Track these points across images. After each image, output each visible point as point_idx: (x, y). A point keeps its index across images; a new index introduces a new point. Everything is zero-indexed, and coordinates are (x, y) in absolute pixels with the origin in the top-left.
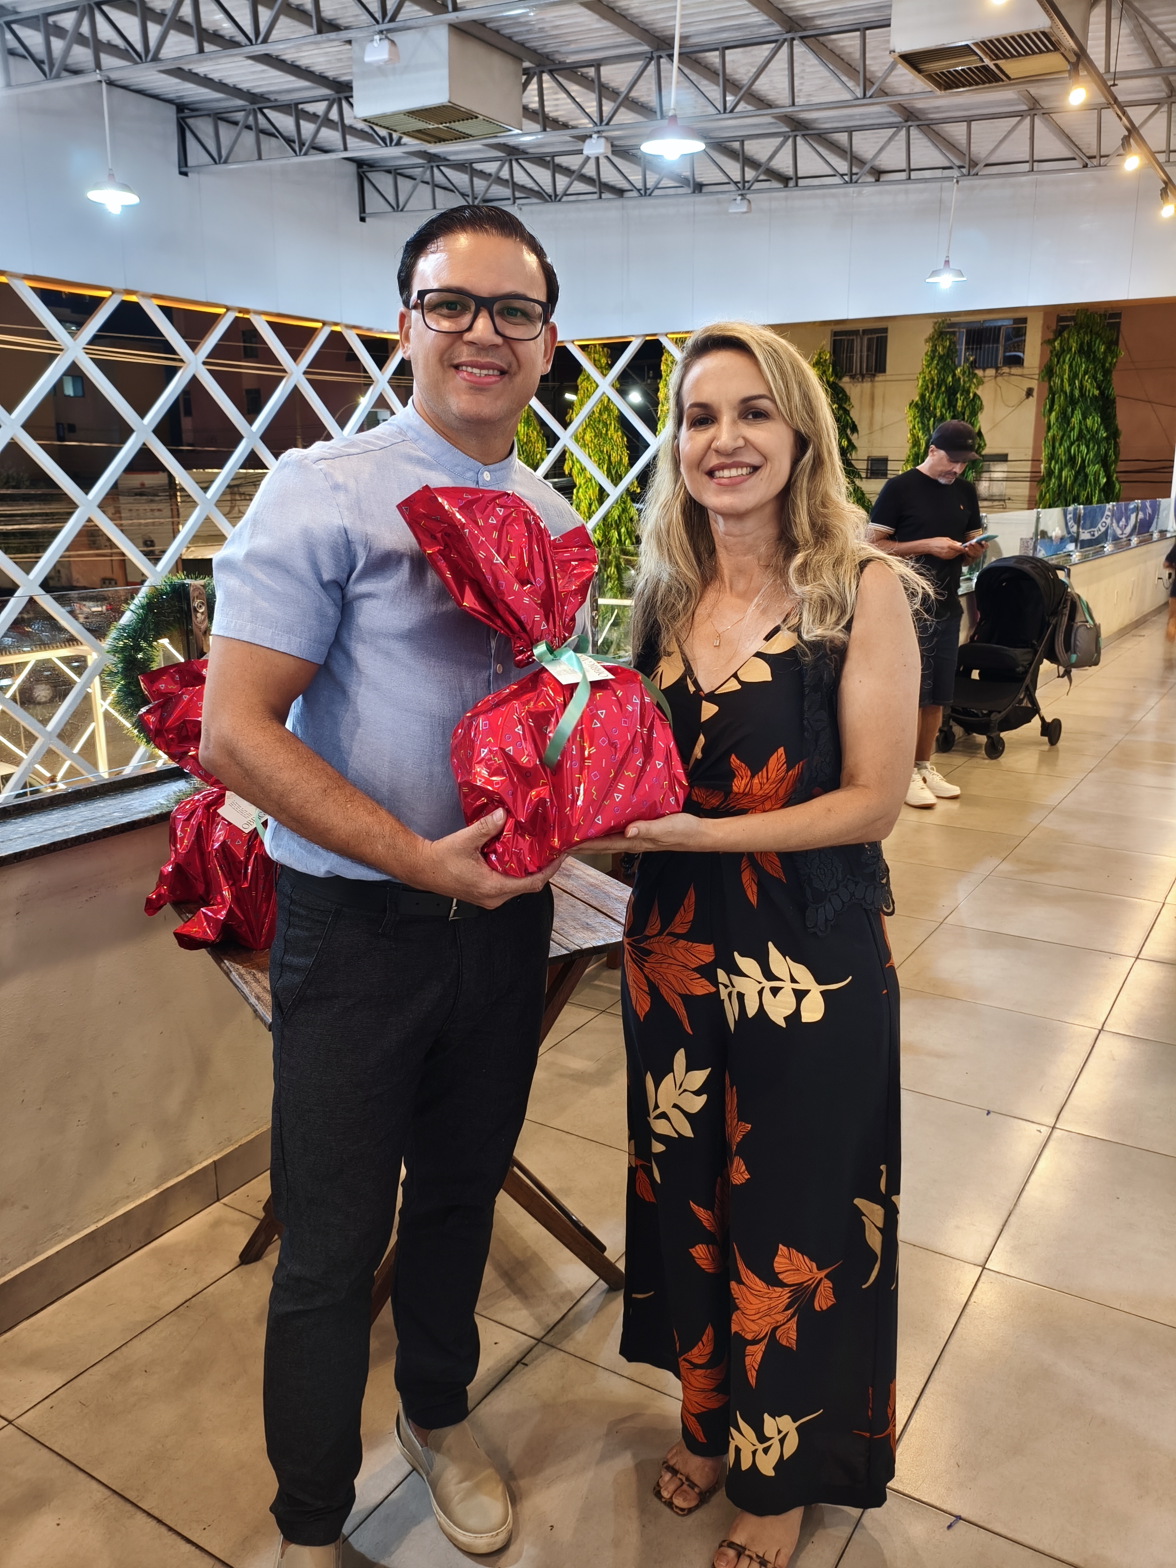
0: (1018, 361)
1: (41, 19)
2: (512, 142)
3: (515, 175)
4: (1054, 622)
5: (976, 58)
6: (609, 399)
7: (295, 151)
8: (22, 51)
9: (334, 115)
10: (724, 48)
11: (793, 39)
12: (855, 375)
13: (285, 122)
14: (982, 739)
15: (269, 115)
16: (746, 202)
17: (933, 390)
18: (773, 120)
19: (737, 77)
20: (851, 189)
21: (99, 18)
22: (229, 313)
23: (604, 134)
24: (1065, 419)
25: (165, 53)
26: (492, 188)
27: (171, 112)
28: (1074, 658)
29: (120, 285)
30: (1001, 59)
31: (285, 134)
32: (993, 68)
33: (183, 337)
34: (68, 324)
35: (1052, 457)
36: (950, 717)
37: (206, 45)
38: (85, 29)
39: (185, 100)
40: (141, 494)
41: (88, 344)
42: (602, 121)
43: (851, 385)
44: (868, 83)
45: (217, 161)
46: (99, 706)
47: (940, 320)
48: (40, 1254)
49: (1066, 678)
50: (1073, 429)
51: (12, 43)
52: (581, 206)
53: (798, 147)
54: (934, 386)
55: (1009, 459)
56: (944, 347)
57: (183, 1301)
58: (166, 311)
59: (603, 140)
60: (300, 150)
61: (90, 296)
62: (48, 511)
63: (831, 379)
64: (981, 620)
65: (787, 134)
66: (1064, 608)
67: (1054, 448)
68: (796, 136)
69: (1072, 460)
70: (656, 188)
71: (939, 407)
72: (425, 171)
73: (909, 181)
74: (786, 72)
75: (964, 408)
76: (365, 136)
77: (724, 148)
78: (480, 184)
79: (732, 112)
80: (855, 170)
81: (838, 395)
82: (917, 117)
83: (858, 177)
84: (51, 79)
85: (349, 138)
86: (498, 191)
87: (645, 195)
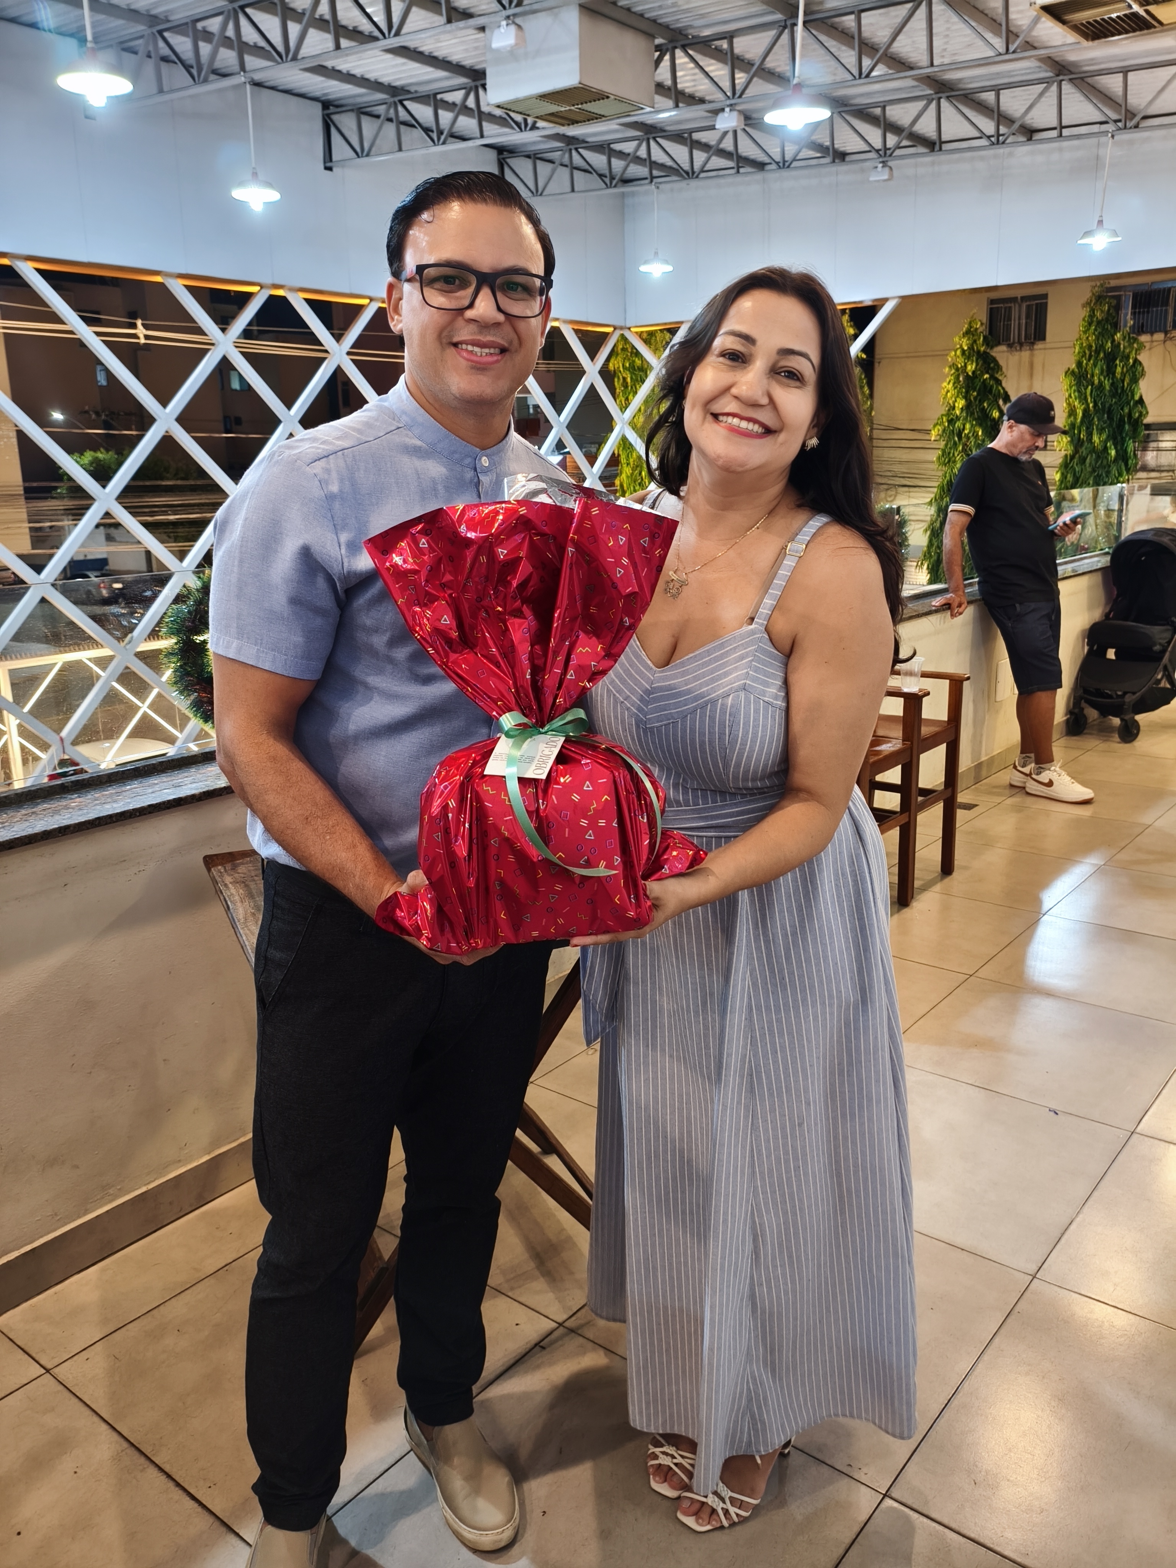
1: (190, 25)
2: (649, 119)
3: (653, 154)
5: (1125, 4)
7: (433, 140)
8: (174, 58)
9: (471, 102)
10: (859, 11)
12: (1013, 343)
13: (423, 113)
14: (1116, 721)
15: (409, 107)
16: (887, 169)
17: (1090, 356)
18: (915, 83)
19: (875, 40)
20: (1001, 151)
21: (243, 21)
22: (372, 304)
23: (738, 108)
25: (304, 52)
26: (630, 168)
27: (317, 109)
29: (269, 280)
30: (1152, 4)
31: (424, 124)
32: (1144, 14)
33: (328, 328)
36: (1081, 698)
37: (343, 40)
38: (230, 32)
39: (330, 97)
41: (238, 338)
42: (736, 93)
43: (1009, 354)
44: (1011, 37)
45: (360, 154)
47: (1098, 284)
51: (165, 51)
52: (721, 181)
53: (942, 109)
54: (1091, 353)
56: (1102, 311)
58: (312, 303)
59: (735, 114)
60: (439, 139)
61: (235, 292)
63: (982, 349)
64: (1118, 596)
65: (930, 97)
68: (940, 98)
70: (794, 160)
71: (1097, 375)
72: (564, 154)
73: (1061, 139)
74: (925, 33)
75: (1123, 374)
76: (501, 121)
77: (864, 114)
78: (618, 164)
79: (868, 76)
80: (1003, 130)
81: (989, 364)
82: (1070, 71)
83: (1006, 137)
84: (199, 83)
85: (486, 125)
86: (636, 170)
87: (784, 167)
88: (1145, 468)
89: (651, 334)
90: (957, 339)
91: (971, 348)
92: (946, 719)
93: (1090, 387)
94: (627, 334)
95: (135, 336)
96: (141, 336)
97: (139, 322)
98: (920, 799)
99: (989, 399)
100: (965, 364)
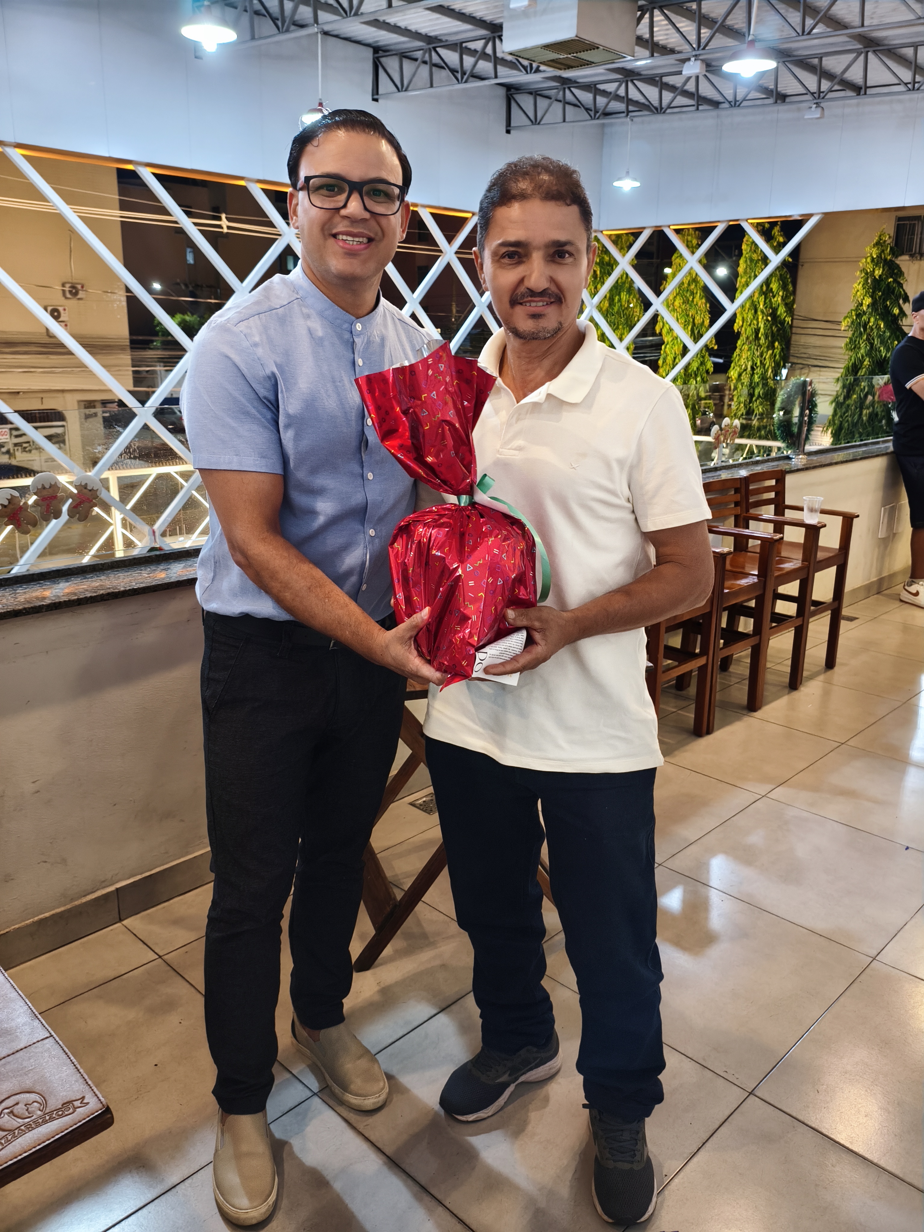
2: (629, 66)
3: (630, 93)
6: (697, 274)
7: (457, 80)
8: (264, 12)
9: (489, 50)
12: (915, 253)
13: (451, 57)
15: (440, 53)
16: (819, 109)
18: (848, 39)
20: (915, 96)
23: (701, 57)
25: (365, 8)
26: (610, 104)
27: (368, 54)
31: (451, 66)
39: (380, 44)
42: (701, 46)
43: (910, 262)
45: (400, 90)
51: (259, 7)
52: (684, 116)
53: (869, 62)
59: (699, 62)
60: (462, 78)
63: (889, 258)
65: (860, 51)
68: (867, 52)
70: (745, 100)
72: (559, 92)
76: (511, 65)
77: (804, 63)
78: (601, 101)
79: (809, 33)
80: (918, 78)
81: (894, 270)
83: (920, 84)
84: (282, 32)
85: (499, 68)
86: (616, 106)
87: (735, 106)
89: (619, 236)
90: (868, 249)
91: (879, 256)
92: (838, 547)
94: (600, 236)
95: (220, 227)
96: (225, 227)
97: (223, 216)
98: (812, 608)
99: (891, 299)
100: (874, 269)
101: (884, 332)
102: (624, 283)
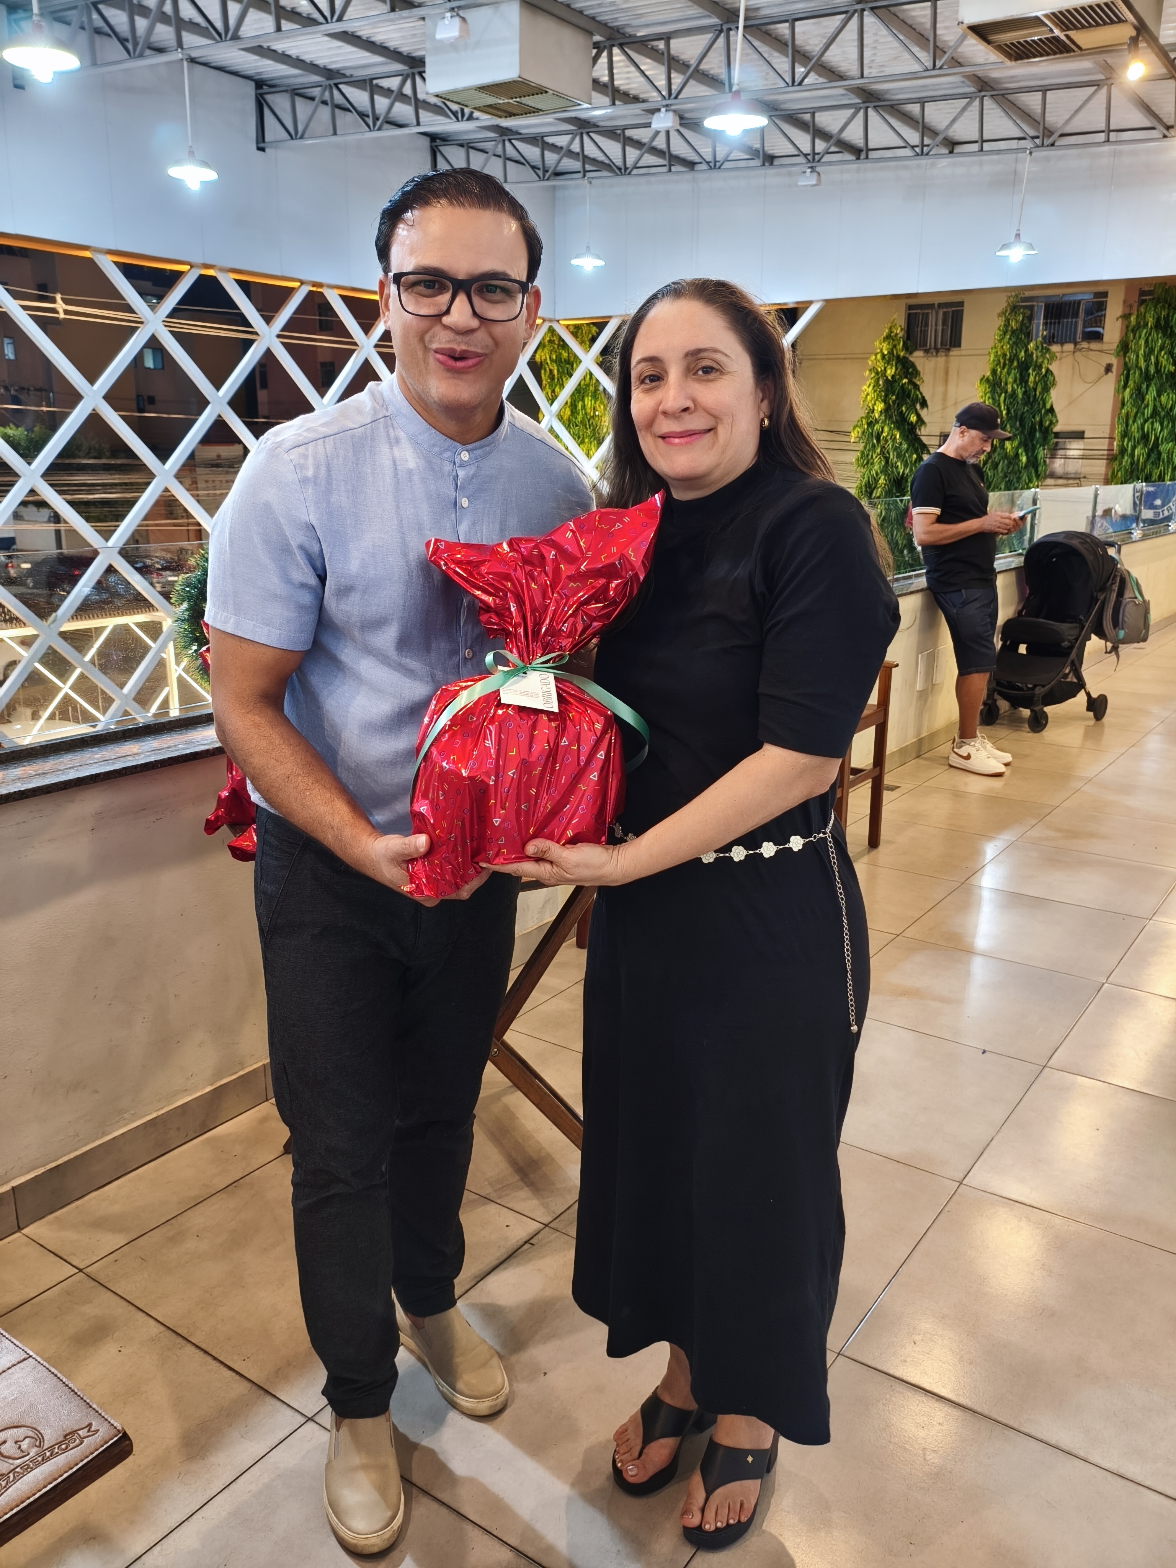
0: (1098, 337)
2: (583, 115)
3: (585, 149)
4: (1102, 598)
5: (1046, 29)
7: (368, 126)
8: (107, 29)
9: (407, 90)
10: (793, 21)
11: (863, 10)
12: (930, 349)
13: (359, 97)
14: (1026, 713)
15: (344, 90)
16: (815, 174)
17: (1005, 364)
18: (844, 92)
19: (808, 48)
20: (923, 161)
22: (303, 287)
23: (673, 107)
24: (1139, 395)
25: (246, 31)
26: (563, 161)
27: (250, 89)
28: (1122, 634)
29: (197, 259)
30: (1072, 30)
31: (359, 109)
32: (1064, 38)
33: (258, 310)
34: (149, 297)
35: (1125, 434)
36: (995, 690)
37: (283, 22)
38: (168, 8)
39: (263, 77)
40: (217, 466)
41: (168, 317)
42: (671, 94)
43: (925, 359)
44: (938, 52)
45: (294, 137)
46: (173, 671)
47: (1014, 294)
48: (107, 1135)
49: (1113, 653)
50: (1147, 406)
51: (99, 23)
52: (652, 179)
53: (869, 118)
54: (1007, 361)
55: (1086, 436)
56: (1017, 321)
57: (233, 1181)
58: (244, 285)
59: (671, 114)
60: (374, 125)
61: (172, 271)
62: (127, 481)
63: (902, 354)
64: (1030, 594)
65: (858, 106)
66: (1113, 584)
67: (1127, 425)
68: (867, 108)
69: (1145, 437)
70: (726, 160)
71: (1010, 382)
72: (498, 144)
73: (982, 153)
74: (856, 43)
75: (1036, 383)
76: (437, 110)
77: (794, 119)
78: (551, 157)
79: (800, 84)
80: (927, 141)
81: (908, 369)
82: (991, 87)
83: (929, 148)
84: (135, 58)
85: (422, 112)
86: (569, 164)
87: (715, 168)
88: (1053, 475)
89: (577, 327)
90: (877, 343)
91: (891, 353)
92: (876, 703)
93: (1003, 395)
94: (556, 326)
95: (56, 311)
96: (61, 311)
97: (58, 297)
98: (851, 777)
99: (907, 403)
100: (885, 368)
101: (901, 444)
102: (588, 385)
